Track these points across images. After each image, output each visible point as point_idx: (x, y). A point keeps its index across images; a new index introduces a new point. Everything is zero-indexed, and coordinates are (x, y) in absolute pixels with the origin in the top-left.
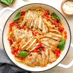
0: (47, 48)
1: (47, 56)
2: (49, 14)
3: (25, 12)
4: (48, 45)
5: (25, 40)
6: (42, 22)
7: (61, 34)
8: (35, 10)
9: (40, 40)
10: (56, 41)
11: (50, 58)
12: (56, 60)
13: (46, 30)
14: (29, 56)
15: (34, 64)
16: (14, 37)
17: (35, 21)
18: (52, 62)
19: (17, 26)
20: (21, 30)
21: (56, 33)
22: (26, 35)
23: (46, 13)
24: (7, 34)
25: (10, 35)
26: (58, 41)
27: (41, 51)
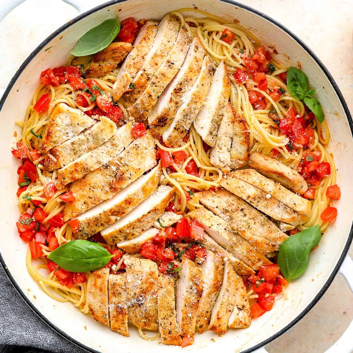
0: (215, 252)
1: (204, 294)
2: (270, 70)
3: (145, 22)
4: (225, 236)
5: (111, 179)
6: (221, 107)
7: (309, 194)
8: (202, 25)
9: (189, 198)
10: (274, 226)
11: (218, 305)
12: (246, 326)
13: (234, 152)
14: (111, 272)
15: (126, 321)
16: (52, 152)
17: (186, 88)
18: (224, 327)
19: (82, 93)
20: (98, 121)
21: (284, 182)
22: (122, 155)
23: (256, 61)
24: (17, 124)
25: (31, 131)
26: (283, 226)
27: (178, 258)
